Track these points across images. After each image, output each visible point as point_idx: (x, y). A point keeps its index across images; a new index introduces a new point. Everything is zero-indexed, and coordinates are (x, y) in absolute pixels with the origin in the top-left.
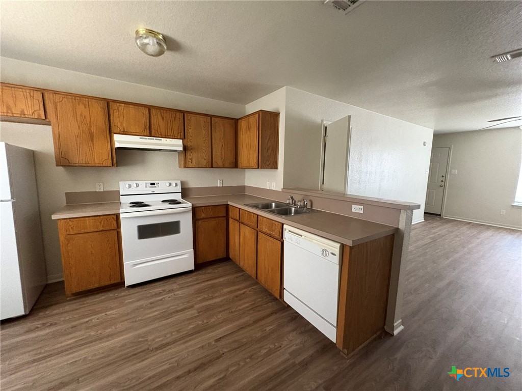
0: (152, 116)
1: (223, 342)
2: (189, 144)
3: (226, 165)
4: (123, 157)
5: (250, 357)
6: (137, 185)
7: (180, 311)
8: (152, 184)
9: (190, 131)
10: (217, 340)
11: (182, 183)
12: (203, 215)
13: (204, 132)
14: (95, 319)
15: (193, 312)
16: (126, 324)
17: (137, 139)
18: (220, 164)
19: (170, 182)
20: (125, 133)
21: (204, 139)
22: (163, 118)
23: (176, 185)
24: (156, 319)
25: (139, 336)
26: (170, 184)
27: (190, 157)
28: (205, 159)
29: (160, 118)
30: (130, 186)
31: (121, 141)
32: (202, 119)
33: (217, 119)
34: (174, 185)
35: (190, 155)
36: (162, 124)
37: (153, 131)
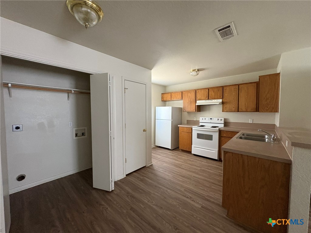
0: (209, 91)
1: (194, 178)
2: (225, 101)
3: (249, 110)
4: (200, 108)
5: (195, 185)
6: (205, 119)
7: (197, 166)
8: (211, 119)
9: (226, 95)
10: (194, 177)
11: (225, 119)
12: (225, 135)
13: (234, 94)
14: (179, 157)
15: (199, 168)
16: (182, 161)
17: (204, 101)
18: (244, 110)
19: (218, 118)
20: (200, 100)
21: (234, 97)
22: (213, 91)
23: (221, 120)
24: (189, 164)
25: (181, 164)
26: (218, 119)
27: (225, 107)
28: (234, 107)
29: (212, 92)
30: (203, 119)
31: (199, 103)
32: (233, 88)
33: (242, 86)
34: (220, 120)
35: (226, 106)
36: (213, 94)
37: (209, 97)
